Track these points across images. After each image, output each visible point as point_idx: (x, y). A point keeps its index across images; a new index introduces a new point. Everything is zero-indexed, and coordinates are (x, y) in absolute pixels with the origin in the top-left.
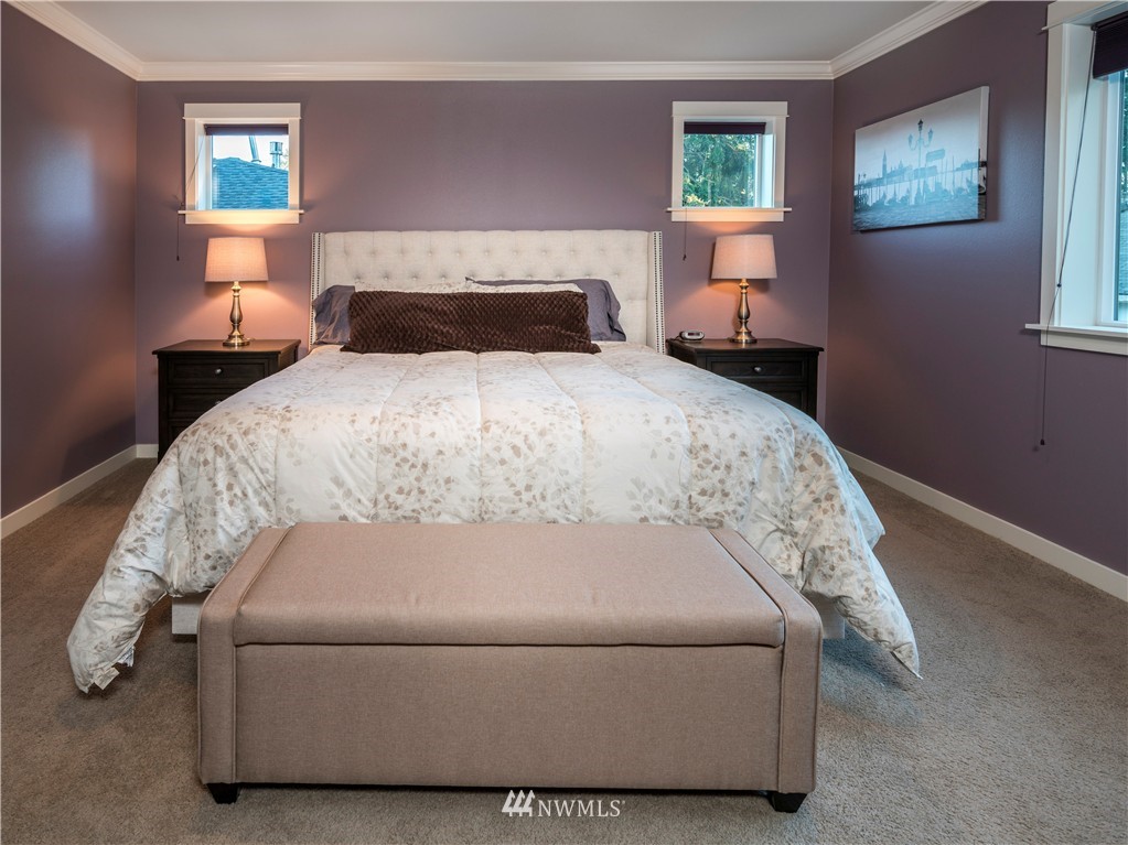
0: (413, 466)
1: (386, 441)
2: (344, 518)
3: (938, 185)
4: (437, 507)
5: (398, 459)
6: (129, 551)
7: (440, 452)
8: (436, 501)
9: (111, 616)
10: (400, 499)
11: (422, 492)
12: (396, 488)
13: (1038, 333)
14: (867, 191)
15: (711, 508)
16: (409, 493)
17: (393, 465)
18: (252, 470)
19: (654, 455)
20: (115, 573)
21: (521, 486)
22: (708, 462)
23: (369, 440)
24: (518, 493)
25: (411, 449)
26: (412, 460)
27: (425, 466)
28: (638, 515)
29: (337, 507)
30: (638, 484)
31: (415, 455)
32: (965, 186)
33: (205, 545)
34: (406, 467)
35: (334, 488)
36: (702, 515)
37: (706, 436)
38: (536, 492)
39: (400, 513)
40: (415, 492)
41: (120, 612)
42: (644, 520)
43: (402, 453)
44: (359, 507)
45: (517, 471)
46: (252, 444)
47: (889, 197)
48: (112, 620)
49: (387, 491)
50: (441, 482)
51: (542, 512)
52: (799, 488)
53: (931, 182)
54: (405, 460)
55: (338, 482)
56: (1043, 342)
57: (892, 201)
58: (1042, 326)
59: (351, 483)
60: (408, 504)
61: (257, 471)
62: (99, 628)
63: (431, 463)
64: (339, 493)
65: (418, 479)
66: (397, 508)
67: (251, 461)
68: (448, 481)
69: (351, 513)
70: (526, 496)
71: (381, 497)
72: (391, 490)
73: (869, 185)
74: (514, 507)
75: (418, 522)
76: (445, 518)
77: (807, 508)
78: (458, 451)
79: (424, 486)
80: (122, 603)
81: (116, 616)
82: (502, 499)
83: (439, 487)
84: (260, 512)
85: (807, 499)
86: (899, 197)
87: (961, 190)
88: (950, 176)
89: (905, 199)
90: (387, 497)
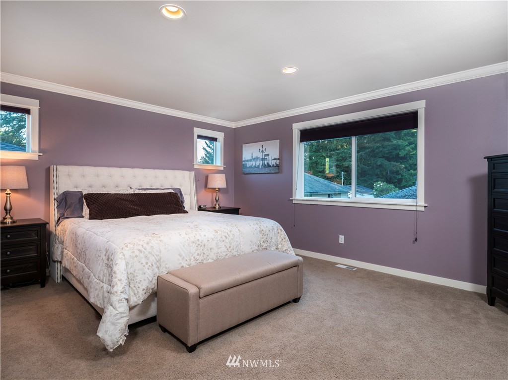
0: (201, 246)
1: (192, 239)
2: (182, 267)
3: (268, 163)
4: (208, 257)
5: (197, 245)
6: (122, 292)
7: (208, 241)
8: (208, 256)
9: (122, 317)
10: (198, 257)
11: (204, 254)
12: (197, 254)
13: (292, 200)
14: (247, 162)
15: (265, 245)
16: (200, 255)
17: (195, 247)
18: (154, 256)
19: (254, 234)
20: (120, 301)
21: (228, 247)
22: (264, 234)
23: (188, 240)
24: (228, 249)
25: (200, 241)
26: (201, 244)
27: (204, 245)
28: (252, 250)
29: (180, 263)
30: (252, 242)
31: (201, 243)
32: (275, 164)
33: (142, 286)
34: (199, 247)
35: (179, 257)
36: (263, 248)
37: (262, 228)
38: (231, 248)
39: (198, 262)
40: (202, 254)
41: (125, 315)
42: (253, 251)
43: (198, 243)
44: (186, 262)
45: (227, 243)
46: (152, 247)
47: (254, 165)
48: (122, 319)
49: (194, 255)
50: (209, 249)
51: (233, 253)
52: (279, 238)
53: (266, 162)
54: (199, 245)
55: (180, 255)
56: (294, 202)
57: (255, 166)
58: (293, 198)
59: (184, 255)
60: (200, 258)
61: (155, 256)
62: (119, 323)
63: (206, 244)
64: (180, 258)
65: (203, 250)
66: (197, 260)
67: (153, 253)
68: (211, 249)
69: (184, 265)
70: (229, 250)
71: (192, 258)
72: (195, 255)
73: (248, 161)
74: (227, 253)
75: (203, 262)
76: (210, 261)
77: (281, 242)
78: (213, 239)
79: (205, 252)
80: (125, 311)
81: (124, 317)
82: (224, 252)
83: (208, 251)
84: (156, 270)
85: (280, 240)
86: (256, 166)
87: (273, 165)
88: (271, 161)
89: (258, 166)
90: (194, 257)
